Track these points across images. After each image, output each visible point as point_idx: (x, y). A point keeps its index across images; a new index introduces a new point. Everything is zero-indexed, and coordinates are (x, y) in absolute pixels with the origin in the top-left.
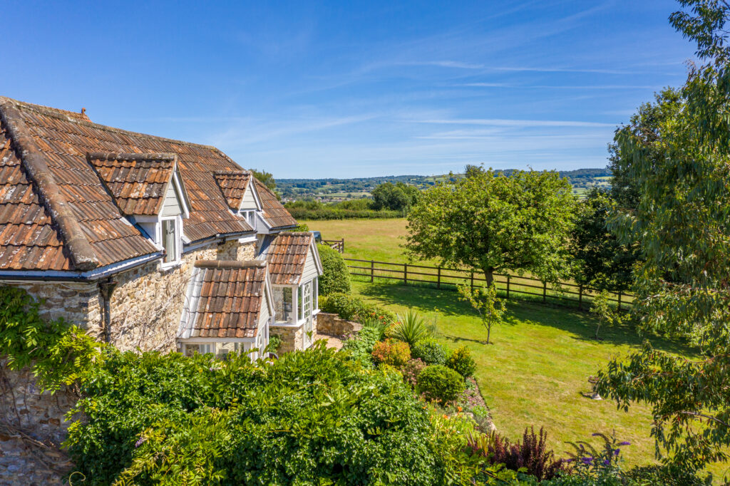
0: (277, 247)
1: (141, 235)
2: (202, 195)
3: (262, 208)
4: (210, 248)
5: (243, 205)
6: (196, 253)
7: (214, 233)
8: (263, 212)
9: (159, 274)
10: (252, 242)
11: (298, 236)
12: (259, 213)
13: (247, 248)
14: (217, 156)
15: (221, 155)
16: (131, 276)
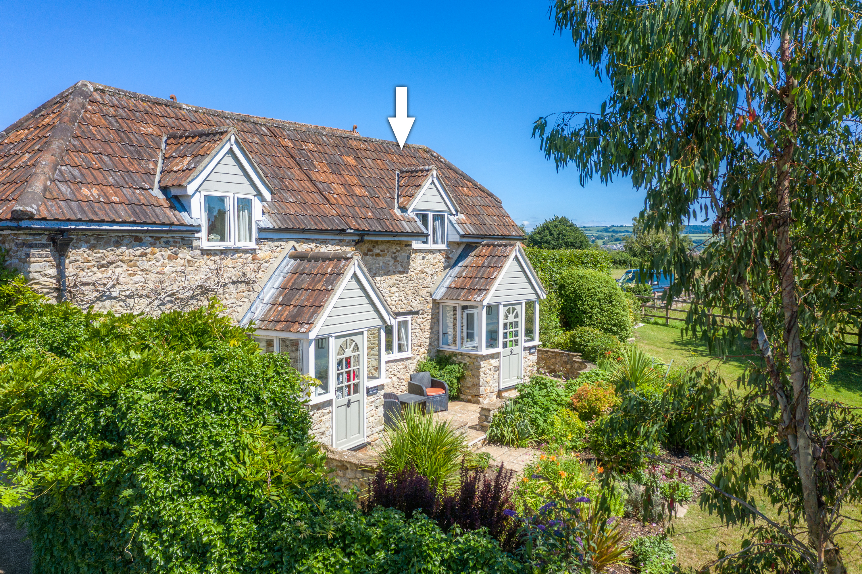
0: (476, 259)
1: (172, 207)
2: (358, 191)
3: (457, 211)
4: (336, 244)
5: (416, 204)
6: (292, 243)
7: (342, 227)
8: (462, 216)
9: (198, 252)
10: (440, 251)
11: (500, 246)
12: (452, 218)
13: (429, 256)
14: (426, 155)
15: (432, 155)
16: (126, 241)
